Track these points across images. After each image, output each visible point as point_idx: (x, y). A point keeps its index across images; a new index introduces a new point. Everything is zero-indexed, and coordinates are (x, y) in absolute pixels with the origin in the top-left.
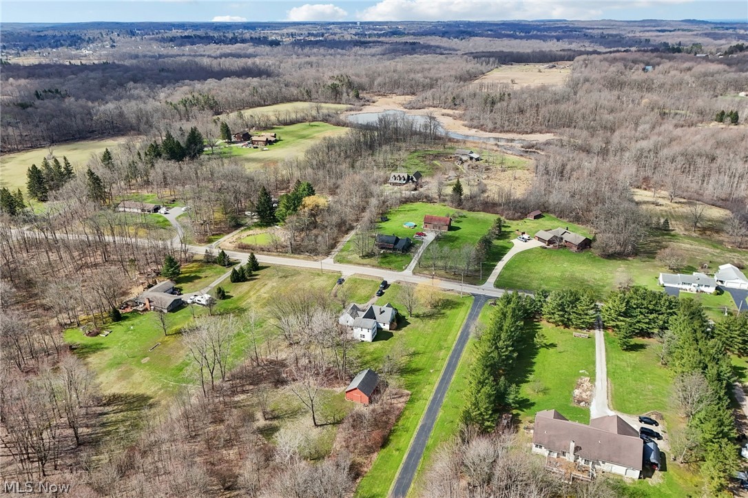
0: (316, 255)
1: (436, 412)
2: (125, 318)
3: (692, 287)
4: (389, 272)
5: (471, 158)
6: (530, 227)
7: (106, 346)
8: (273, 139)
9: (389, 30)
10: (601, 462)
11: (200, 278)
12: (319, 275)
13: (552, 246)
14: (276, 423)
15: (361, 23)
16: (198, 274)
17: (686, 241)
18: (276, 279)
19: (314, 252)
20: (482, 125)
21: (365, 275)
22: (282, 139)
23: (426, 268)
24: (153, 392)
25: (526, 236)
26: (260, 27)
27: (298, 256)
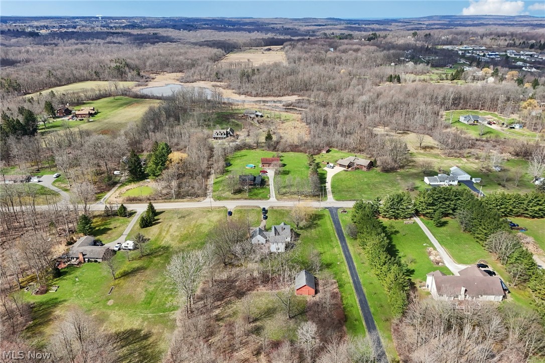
0: (197, 197)
1: (361, 290)
2: (65, 273)
3: (445, 183)
4: (260, 201)
5: (257, 116)
6: (327, 158)
7: (62, 299)
8: (93, 112)
9: (129, 24)
10: (480, 296)
11: (110, 229)
12: (209, 211)
13: (350, 169)
14: (258, 323)
15: (102, 18)
16: (106, 227)
17: (420, 156)
18: (176, 220)
19: (194, 195)
20: (247, 92)
21: (245, 206)
22: (99, 111)
23: (284, 194)
24: (139, 325)
25: (332, 165)
26: (11, 20)
27: (182, 200)
